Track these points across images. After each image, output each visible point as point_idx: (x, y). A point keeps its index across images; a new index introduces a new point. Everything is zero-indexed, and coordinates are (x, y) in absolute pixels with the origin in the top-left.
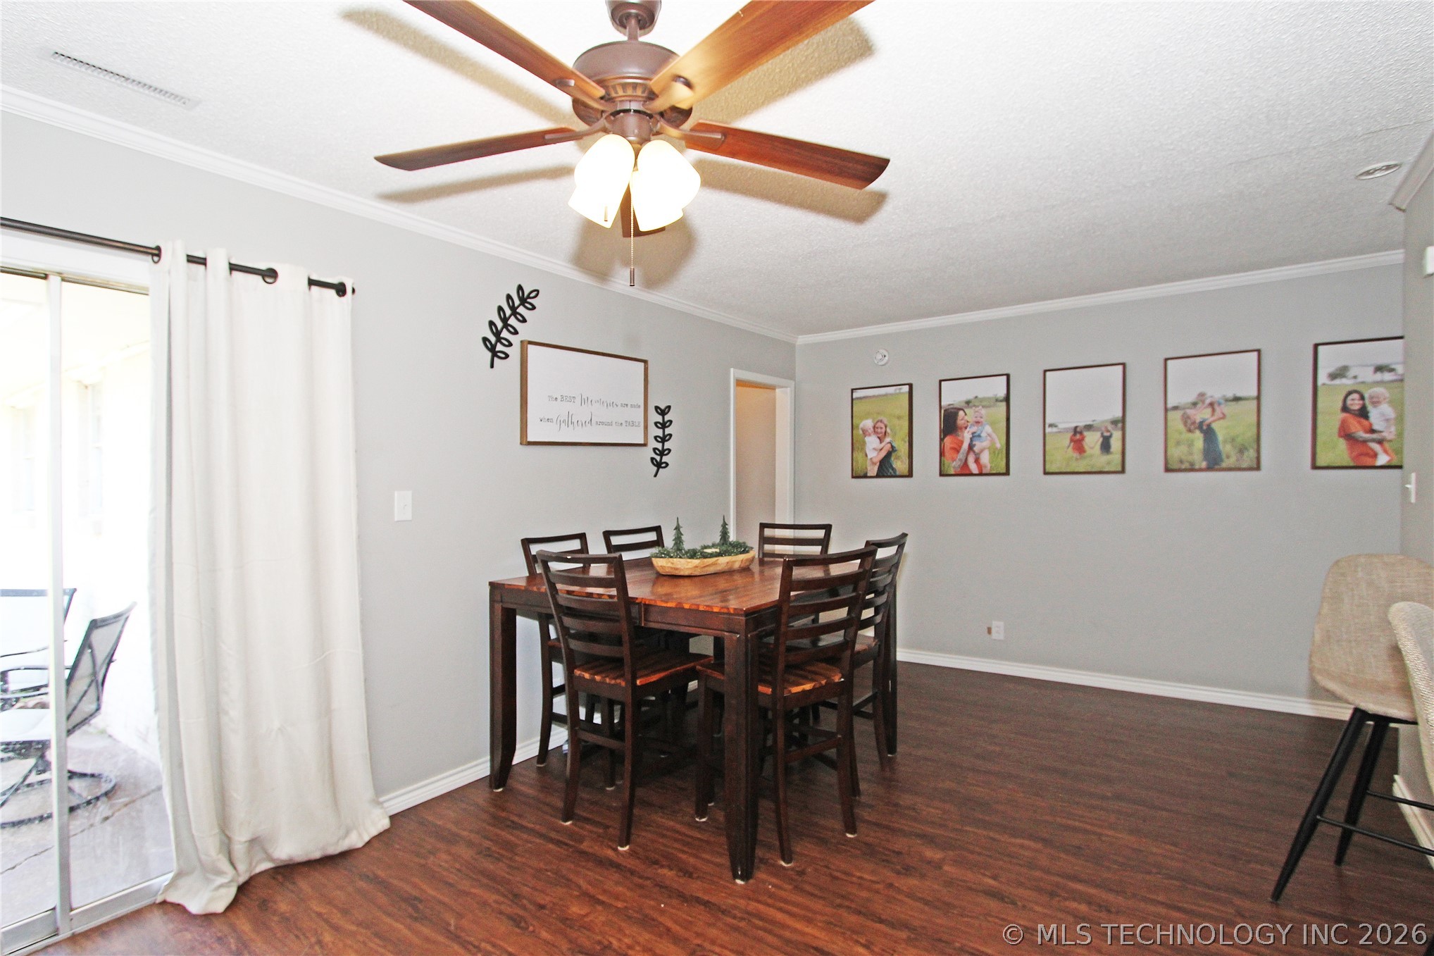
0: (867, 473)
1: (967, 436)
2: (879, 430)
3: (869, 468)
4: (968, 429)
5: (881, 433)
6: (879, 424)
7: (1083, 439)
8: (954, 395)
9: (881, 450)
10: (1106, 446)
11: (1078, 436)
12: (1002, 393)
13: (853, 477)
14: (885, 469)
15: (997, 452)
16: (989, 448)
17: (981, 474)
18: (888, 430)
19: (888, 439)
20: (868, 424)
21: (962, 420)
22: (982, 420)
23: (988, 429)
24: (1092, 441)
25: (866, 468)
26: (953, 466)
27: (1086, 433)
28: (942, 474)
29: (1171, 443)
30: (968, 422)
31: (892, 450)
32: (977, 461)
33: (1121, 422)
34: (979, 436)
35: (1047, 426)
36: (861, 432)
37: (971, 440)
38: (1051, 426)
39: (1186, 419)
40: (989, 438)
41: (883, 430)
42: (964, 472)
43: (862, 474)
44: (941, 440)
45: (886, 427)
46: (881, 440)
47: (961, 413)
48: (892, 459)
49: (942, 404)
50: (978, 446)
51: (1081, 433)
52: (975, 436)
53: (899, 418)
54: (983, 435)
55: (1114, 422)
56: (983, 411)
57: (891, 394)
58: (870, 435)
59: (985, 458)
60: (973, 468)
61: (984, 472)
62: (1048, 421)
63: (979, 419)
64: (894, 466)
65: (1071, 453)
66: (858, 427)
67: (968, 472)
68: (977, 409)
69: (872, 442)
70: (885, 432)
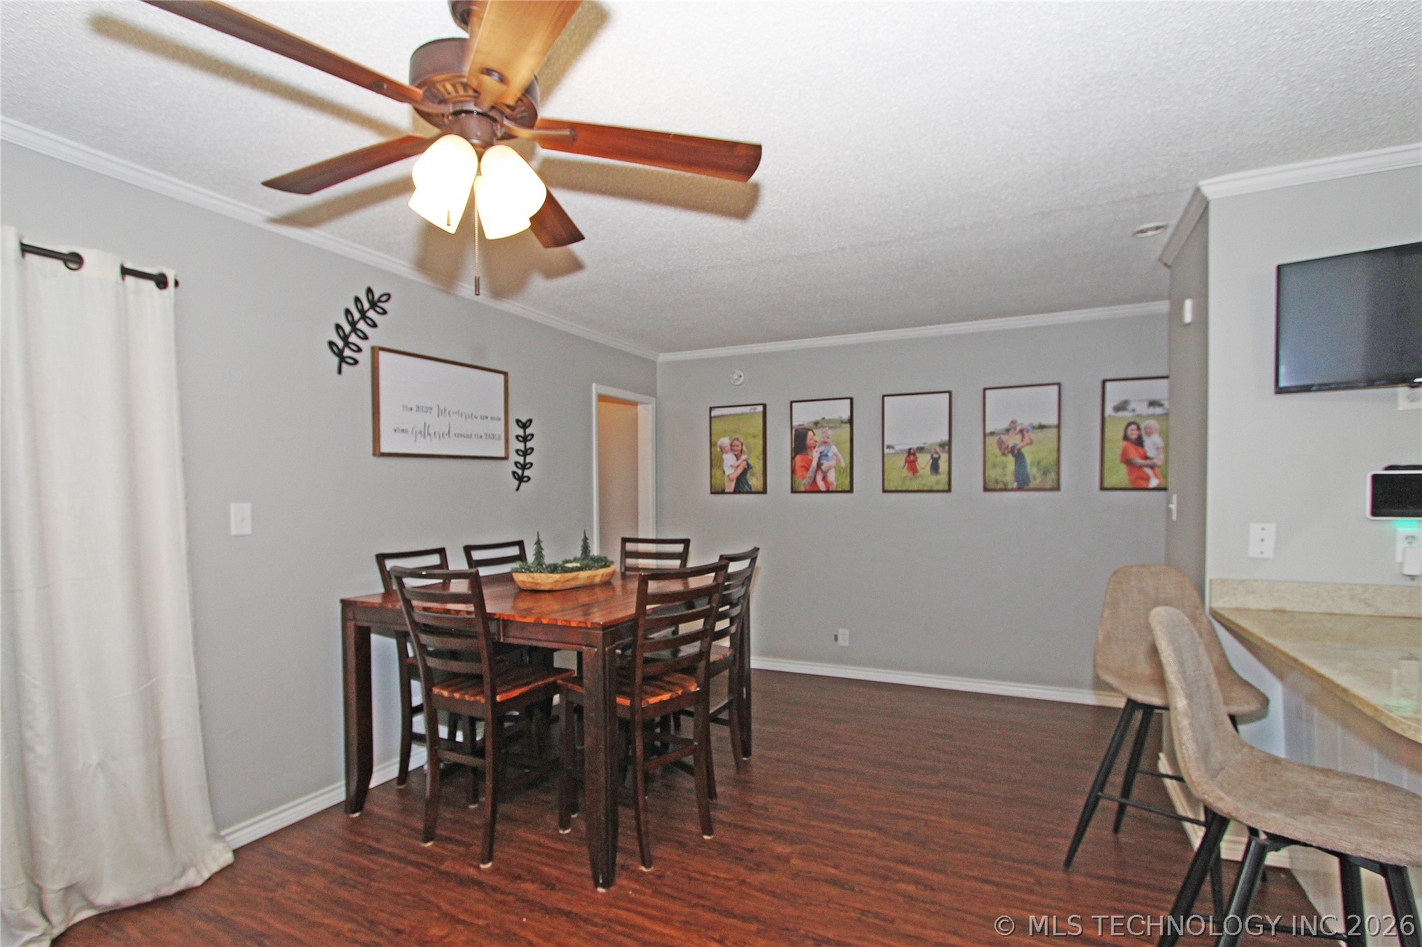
0: (724, 490)
1: (815, 455)
2: (736, 448)
3: (726, 484)
4: (816, 449)
5: (738, 450)
6: (736, 442)
7: (915, 460)
8: (804, 415)
9: (738, 466)
10: (935, 467)
11: (912, 458)
12: (846, 415)
13: (712, 493)
14: (741, 486)
15: (842, 471)
16: (835, 467)
17: (828, 491)
18: (744, 448)
19: (744, 457)
20: (725, 441)
21: (811, 439)
22: (829, 440)
23: (834, 449)
24: (924, 461)
25: (724, 485)
26: (803, 483)
27: (918, 455)
28: (793, 491)
29: (988, 465)
30: (816, 442)
31: (748, 467)
32: (824, 479)
33: (947, 446)
34: (826, 455)
35: (885, 447)
36: (719, 449)
37: (820, 459)
38: (889, 447)
39: (1000, 443)
40: (835, 457)
41: (740, 448)
42: (814, 490)
43: (720, 490)
44: (793, 458)
45: (742, 445)
46: (738, 458)
47: (810, 433)
48: (748, 475)
49: (794, 424)
50: (826, 464)
51: (914, 455)
52: (823, 455)
53: (754, 437)
54: (830, 454)
55: (942, 445)
56: (830, 432)
57: (747, 414)
58: (727, 452)
59: (832, 476)
60: (823, 488)
61: (831, 489)
62: (886, 443)
63: (826, 439)
64: (750, 483)
65: (905, 472)
66: (715, 445)
67: (816, 489)
68: (824, 430)
69: (729, 459)
70: (742, 450)
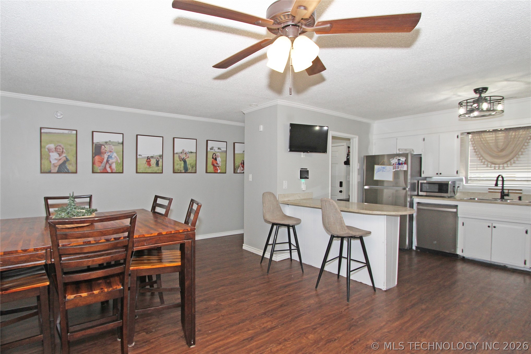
0: (51, 171)
1: (106, 156)
2: (59, 150)
3: (52, 168)
4: (106, 154)
5: (60, 151)
6: (58, 147)
7: (150, 161)
8: (99, 138)
9: (60, 160)
10: (157, 164)
11: (149, 160)
12: (121, 141)
13: (41, 172)
14: (62, 169)
15: (119, 164)
16: (115, 162)
17: (112, 173)
18: (64, 150)
19: (64, 155)
20: (52, 146)
21: (103, 149)
22: (112, 150)
23: (115, 154)
24: (153, 162)
25: (51, 169)
26: (98, 169)
27: (151, 159)
28: (93, 172)
29: (175, 164)
30: (106, 151)
31: (67, 160)
32: (110, 167)
33: (162, 156)
34: (111, 157)
35: (138, 155)
36: (47, 150)
37: (108, 158)
38: (139, 155)
39: (179, 157)
40: (115, 158)
41: (61, 150)
42: (105, 171)
43: (48, 171)
44: (93, 157)
45: (63, 149)
46: (60, 155)
47: (103, 147)
48: (67, 164)
49: (94, 141)
50: (111, 161)
51: (150, 159)
52: (109, 157)
53: (71, 145)
54: (113, 156)
55: (160, 156)
56: (113, 147)
57: (66, 134)
58: (53, 152)
59: (114, 166)
60: (109, 170)
61: (113, 172)
62: (138, 154)
63: (111, 150)
64: (68, 168)
65: (146, 165)
66: (45, 147)
67: (106, 172)
68: (110, 146)
69: (54, 156)
70: (62, 152)
